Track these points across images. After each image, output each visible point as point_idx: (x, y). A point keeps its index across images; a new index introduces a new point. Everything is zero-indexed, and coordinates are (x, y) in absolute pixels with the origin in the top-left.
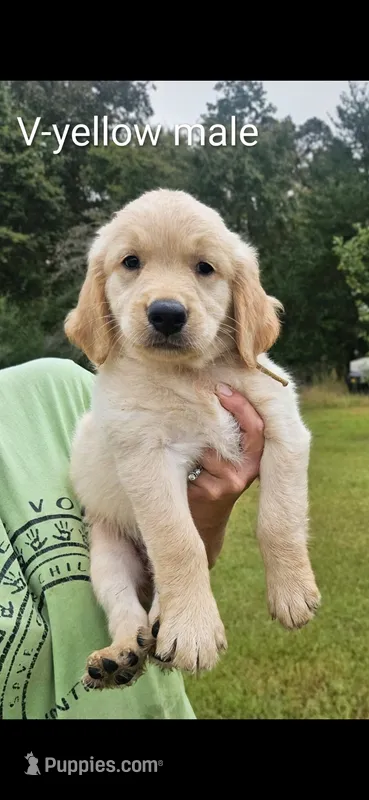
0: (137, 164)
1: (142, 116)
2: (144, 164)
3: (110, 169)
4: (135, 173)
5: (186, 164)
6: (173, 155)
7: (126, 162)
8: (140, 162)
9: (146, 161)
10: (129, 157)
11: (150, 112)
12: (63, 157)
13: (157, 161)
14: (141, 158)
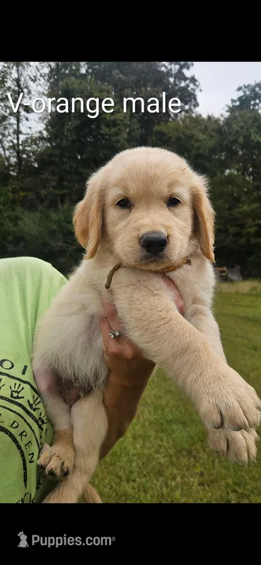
0: (181, 135)
1: (192, 107)
2: (187, 134)
3: (166, 138)
4: (179, 139)
5: (213, 134)
6: (206, 128)
7: (176, 133)
8: (184, 133)
9: (188, 132)
10: (177, 130)
11: (196, 105)
12: (140, 131)
13: (195, 132)
14: (184, 130)
